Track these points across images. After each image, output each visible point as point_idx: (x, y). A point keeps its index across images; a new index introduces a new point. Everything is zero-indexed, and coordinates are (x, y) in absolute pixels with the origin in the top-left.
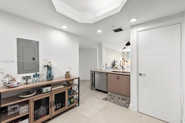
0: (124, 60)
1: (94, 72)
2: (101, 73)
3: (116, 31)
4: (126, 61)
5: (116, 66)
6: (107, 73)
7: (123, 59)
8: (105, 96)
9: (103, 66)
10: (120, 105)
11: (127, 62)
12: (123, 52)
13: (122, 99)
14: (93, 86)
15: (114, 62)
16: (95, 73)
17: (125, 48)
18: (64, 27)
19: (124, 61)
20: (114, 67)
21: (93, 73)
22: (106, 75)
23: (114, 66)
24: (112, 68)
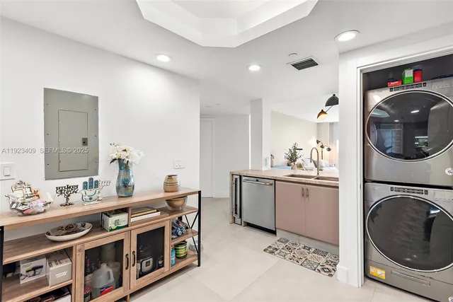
0: (320, 144)
1: (240, 176)
2: (257, 181)
3: (300, 66)
4: (326, 148)
5: (299, 161)
6: (275, 180)
7: (318, 142)
8: (269, 240)
9: (264, 162)
10: (311, 268)
11: (329, 150)
12: (318, 123)
13: (316, 251)
14: (236, 213)
15: (295, 149)
16: (243, 178)
17: (325, 113)
18: (163, 59)
19: (322, 147)
20: (292, 163)
21: (236, 179)
22: (271, 184)
23: (295, 161)
24: (288, 165)
